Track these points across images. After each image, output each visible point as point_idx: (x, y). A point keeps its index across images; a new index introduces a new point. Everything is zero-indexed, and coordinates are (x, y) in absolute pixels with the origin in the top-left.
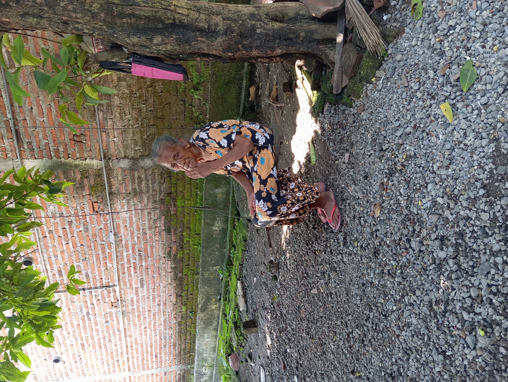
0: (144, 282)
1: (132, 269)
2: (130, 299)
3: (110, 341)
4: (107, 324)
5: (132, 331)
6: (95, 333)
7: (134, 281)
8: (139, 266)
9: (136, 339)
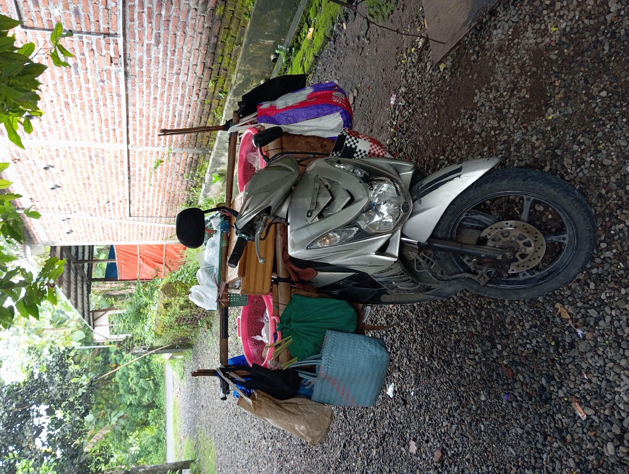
0: (161, 40)
1: (145, 16)
2: (137, 57)
3: (105, 105)
4: (101, 84)
5: (137, 99)
6: (84, 92)
7: (146, 34)
8: (156, 13)
9: (141, 110)
